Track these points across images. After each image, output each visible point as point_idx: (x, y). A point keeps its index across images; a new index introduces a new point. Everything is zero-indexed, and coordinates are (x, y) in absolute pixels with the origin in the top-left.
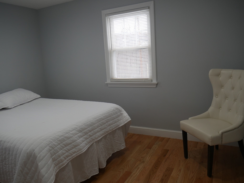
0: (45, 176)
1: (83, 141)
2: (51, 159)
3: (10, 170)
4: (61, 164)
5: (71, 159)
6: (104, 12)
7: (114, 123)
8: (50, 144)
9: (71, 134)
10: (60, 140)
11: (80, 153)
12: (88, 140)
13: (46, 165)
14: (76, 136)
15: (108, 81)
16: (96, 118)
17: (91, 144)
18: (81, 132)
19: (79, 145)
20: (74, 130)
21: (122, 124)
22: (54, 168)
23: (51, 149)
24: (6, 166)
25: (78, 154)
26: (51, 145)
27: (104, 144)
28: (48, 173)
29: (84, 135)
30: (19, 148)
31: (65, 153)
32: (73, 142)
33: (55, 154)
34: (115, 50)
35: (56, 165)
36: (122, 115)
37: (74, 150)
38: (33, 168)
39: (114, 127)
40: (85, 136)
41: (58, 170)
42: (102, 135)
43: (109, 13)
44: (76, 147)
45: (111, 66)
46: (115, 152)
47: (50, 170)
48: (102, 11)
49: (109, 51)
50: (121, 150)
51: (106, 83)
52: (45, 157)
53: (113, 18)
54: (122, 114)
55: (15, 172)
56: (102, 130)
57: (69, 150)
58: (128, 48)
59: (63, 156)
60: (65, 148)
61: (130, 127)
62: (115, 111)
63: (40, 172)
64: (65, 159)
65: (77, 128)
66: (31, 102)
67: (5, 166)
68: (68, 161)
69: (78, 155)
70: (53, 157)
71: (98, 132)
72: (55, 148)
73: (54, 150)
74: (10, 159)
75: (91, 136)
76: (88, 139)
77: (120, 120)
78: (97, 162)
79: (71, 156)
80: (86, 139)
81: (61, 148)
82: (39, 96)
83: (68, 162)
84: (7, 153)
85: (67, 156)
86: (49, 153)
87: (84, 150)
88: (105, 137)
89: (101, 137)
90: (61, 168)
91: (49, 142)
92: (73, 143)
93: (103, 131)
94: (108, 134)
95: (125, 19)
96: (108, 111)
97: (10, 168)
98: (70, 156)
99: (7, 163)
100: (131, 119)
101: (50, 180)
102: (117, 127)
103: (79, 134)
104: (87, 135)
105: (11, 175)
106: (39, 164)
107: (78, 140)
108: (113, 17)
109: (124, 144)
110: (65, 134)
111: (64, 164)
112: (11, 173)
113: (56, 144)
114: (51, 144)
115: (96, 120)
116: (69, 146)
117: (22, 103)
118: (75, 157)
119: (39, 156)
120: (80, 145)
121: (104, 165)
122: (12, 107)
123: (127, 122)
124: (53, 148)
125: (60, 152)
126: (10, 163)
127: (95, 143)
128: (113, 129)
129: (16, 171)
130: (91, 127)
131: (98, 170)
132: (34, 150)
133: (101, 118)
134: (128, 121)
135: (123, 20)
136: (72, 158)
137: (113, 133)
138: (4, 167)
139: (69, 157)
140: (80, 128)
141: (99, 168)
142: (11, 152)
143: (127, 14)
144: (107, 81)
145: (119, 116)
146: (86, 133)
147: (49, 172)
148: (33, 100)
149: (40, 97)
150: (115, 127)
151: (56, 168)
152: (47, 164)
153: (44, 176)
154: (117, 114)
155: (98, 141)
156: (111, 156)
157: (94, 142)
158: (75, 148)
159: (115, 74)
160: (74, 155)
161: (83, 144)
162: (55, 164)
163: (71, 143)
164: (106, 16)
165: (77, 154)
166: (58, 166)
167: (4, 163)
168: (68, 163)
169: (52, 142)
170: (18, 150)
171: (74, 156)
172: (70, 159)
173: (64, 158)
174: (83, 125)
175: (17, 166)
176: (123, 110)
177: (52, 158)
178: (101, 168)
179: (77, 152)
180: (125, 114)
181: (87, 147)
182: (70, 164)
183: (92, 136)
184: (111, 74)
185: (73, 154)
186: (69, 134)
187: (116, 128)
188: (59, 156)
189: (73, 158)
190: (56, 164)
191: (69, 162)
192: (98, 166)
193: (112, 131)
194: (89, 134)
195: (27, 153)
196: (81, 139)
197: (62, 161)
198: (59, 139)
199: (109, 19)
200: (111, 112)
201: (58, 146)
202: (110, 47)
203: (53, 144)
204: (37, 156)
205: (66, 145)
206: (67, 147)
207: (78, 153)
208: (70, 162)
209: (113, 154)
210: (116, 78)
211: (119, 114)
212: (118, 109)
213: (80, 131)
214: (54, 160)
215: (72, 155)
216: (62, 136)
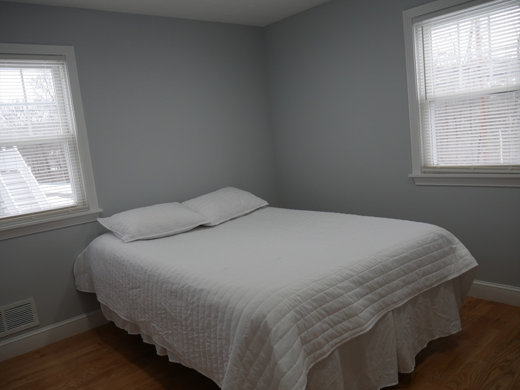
0: (287, 374)
1: (366, 307)
2: (299, 340)
3: (218, 351)
4: (318, 352)
5: (338, 343)
6: (408, 14)
7: (436, 271)
8: (297, 306)
9: (339, 288)
10: (316, 300)
11: (358, 332)
12: (376, 305)
13: (289, 352)
14: (350, 293)
15: (416, 173)
16: (394, 256)
17: (382, 314)
18: (361, 286)
19: (357, 315)
20: (346, 279)
21: (453, 273)
22: (305, 359)
23: (298, 316)
24: (210, 340)
25: (354, 334)
26: (300, 308)
27: (410, 318)
28: (292, 369)
29: (368, 294)
30: (235, 308)
31: (328, 329)
32: (345, 307)
33: (307, 329)
34: (435, 98)
35: (308, 354)
36: (454, 253)
37: (346, 324)
38: (262, 354)
39: (434, 281)
40: (369, 296)
41: (312, 365)
42: (406, 297)
43: (422, 14)
44: (350, 319)
45: (423, 137)
46: (436, 338)
47: (296, 364)
48: (404, 12)
49: (419, 103)
50: (449, 336)
51: (410, 176)
52: (285, 333)
53: (431, 25)
54: (453, 250)
55: (227, 357)
56: (406, 284)
57: (336, 324)
58: (469, 93)
59: (323, 334)
60: (327, 318)
61: (474, 282)
62: (437, 242)
63: (276, 363)
64: (328, 342)
65: (352, 276)
66: (250, 215)
67: (208, 342)
68: (332, 346)
69: (353, 337)
70: (302, 335)
71: (399, 288)
72: (307, 315)
73: (305, 320)
74: (219, 327)
75: (382, 296)
76: (375, 301)
77: (450, 264)
78: (395, 358)
79: (339, 336)
80: (372, 302)
81: (320, 317)
82: (266, 203)
83: (333, 349)
84: (213, 315)
85: (332, 337)
86: (295, 325)
87: (369, 326)
88: (413, 302)
89: (406, 301)
90: (318, 361)
91: (294, 302)
92: (344, 309)
93: (410, 286)
94: (420, 294)
95: (460, 25)
96: (420, 242)
97: (218, 346)
98: (337, 337)
99: (212, 336)
100: (477, 264)
101: (297, 385)
102: (441, 279)
103: (357, 290)
104: (373, 293)
105: (219, 362)
106: (274, 347)
107: (356, 302)
108: (430, 22)
109: (458, 322)
110: (328, 287)
111: (325, 354)
112: (219, 357)
113: (308, 307)
114: (300, 306)
115: (393, 260)
116: (334, 314)
117: (233, 217)
118: (348, 339)
119: (274, 329)
120: (360, 315)
121: (411, 368)
122: (217, 224)
123: (467, 270)
124: (303, 316)
125: (316, 326)
126: (218, 337)
127: (391, 314)
128: (432, 284)
129: (230, 354)
130: (382, 276)
131: (397, 376)
132: (265, 317)
133: (406, 257)
134: (470, 268)
135: (456, 26)
136: (340, 342)
137: (432, 293)
138: (207, 344)
139: (335, 338)
140: (359, 276)
141: (399, 373)
142: (220, 315)
143: (466, 10)
144: (413, 173)
145: (446, 254)
146: (372, 289)
147: (295, 366)
148: (254, 211)
149: (267, 206)
150: (438, 281)
151: (307, 359)
152: (291, 348)
153: (285, 374)
154: (442, 250)
155: (399, 309)
156: (425, 346)
157: (389, 310)
158: (347, 320)
159: (432, 155)
160: (346, 335)
161: (365, 314)
162: (305, 350)
163: (340, 309)
164: (413, 23)
165: (352, 335)
166: (312, 355)
167: (206, 334)
168: (333, 352)
169: (301, 303)
170: (233, 311)
171: (346, 338)
172: (336, 344)
173: (326, 339)
174: (365, 271)
175: (232, 344)
176: (457, 240)
177: (301, 337)
178: (402, 373)
179: (351, 330)
180: (462, 250)
181: (373, 321)
182: (337, 354)
183: (386, 296)
184: (422, 155)
185: (343, 332)
186: (334, 288)
187: (439, 283)
188: (316, 336)
189: (344, 342)
190: (308, 351)
191: (335, 350)
192: (397, 367)
193: (430, 288)
194: (377, 291)
195: (252, 320)
196: (362, 301)
197: (320, 346)
198: (315, 297)
199: (421, 29)
200: (429, 243)
201: (312, 311)
202: (421, 94)
203: (303, 307)
204: (271, 329)
205: (330, 312)
206: (331, 316)
207: (354, 331)
208: (337, 350)
209: (430, 343)
210: (435, 165)
211: (446, 249)
212: (445, 237)
213: (359, 283)
214: (304, 342)
215: (342, 334)
216: (322, 290)
